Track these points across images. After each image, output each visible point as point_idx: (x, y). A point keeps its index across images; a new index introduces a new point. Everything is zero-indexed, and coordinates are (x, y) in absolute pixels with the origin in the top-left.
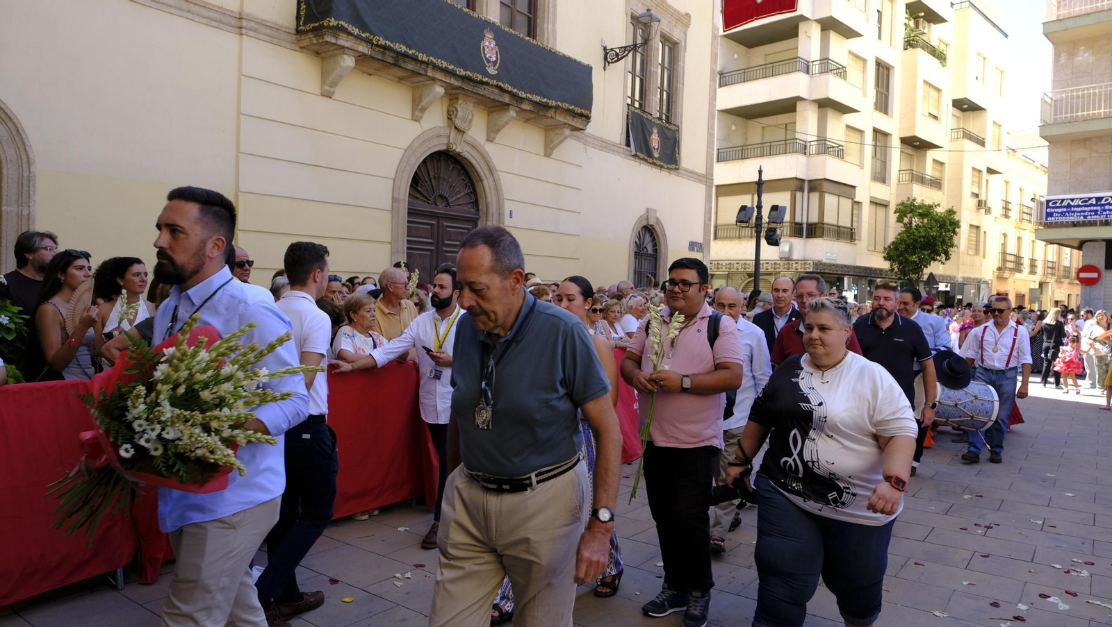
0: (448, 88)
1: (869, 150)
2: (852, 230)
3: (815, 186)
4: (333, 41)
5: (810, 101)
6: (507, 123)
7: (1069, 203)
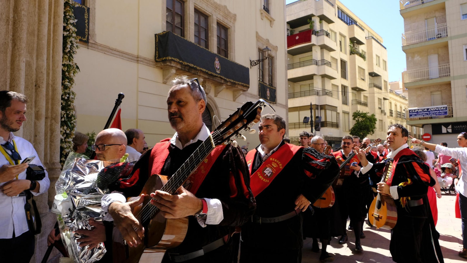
0: (205, 78)
1: (340, 93)
2: (337, 123)
3: (323, 107)
4: (170, 64)
5: (318, 75)
6: (222, 90)
7: (417, 111)
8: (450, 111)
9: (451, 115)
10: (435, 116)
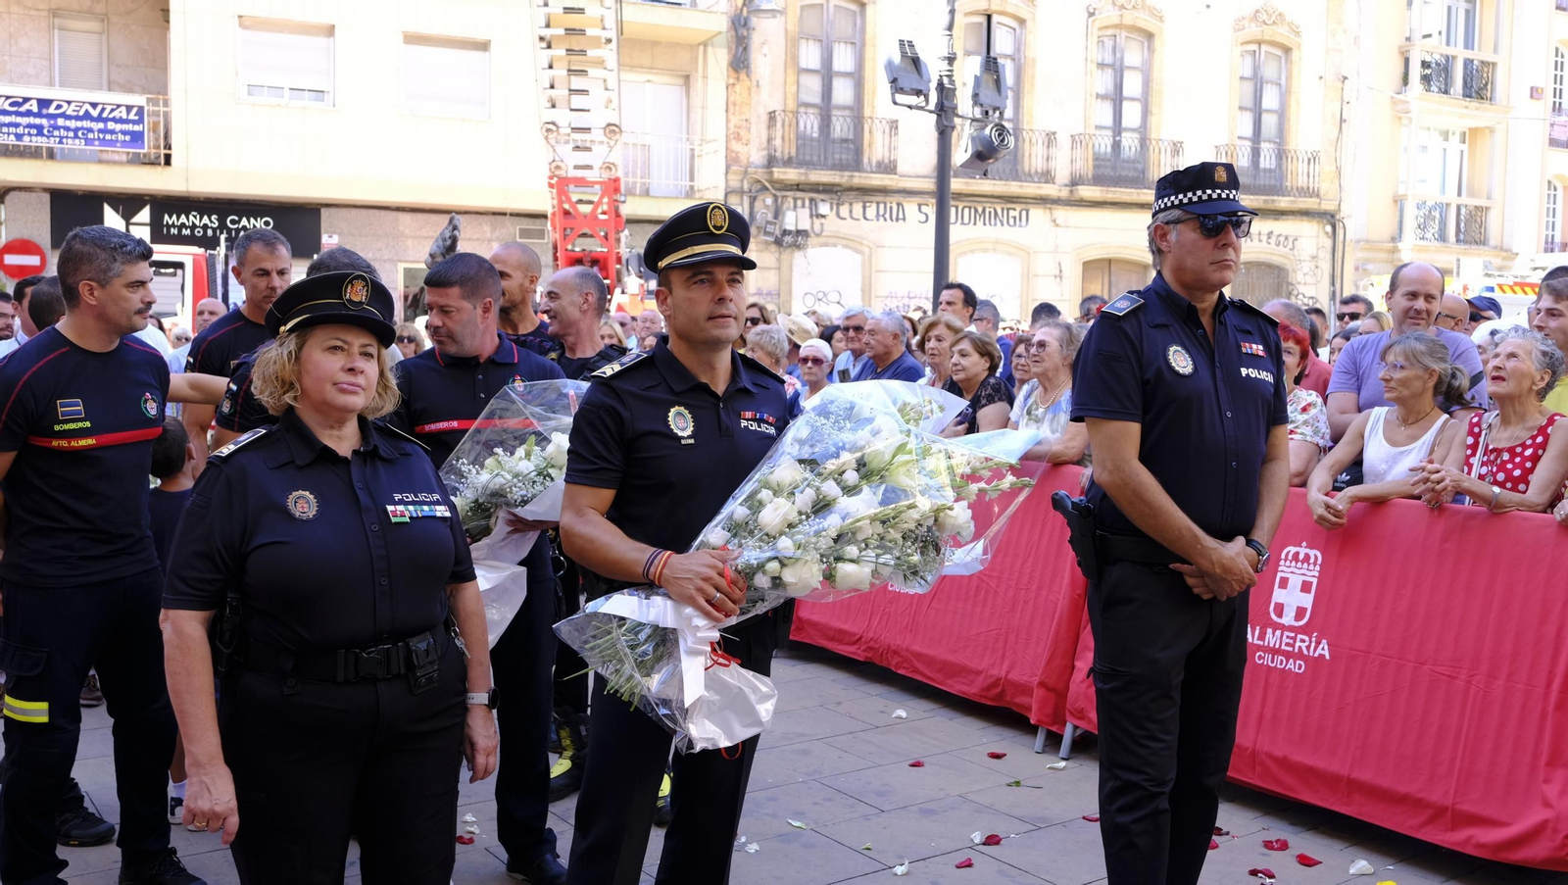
8: (155, 129)
9: (163, 152)
10: (79, 145)
